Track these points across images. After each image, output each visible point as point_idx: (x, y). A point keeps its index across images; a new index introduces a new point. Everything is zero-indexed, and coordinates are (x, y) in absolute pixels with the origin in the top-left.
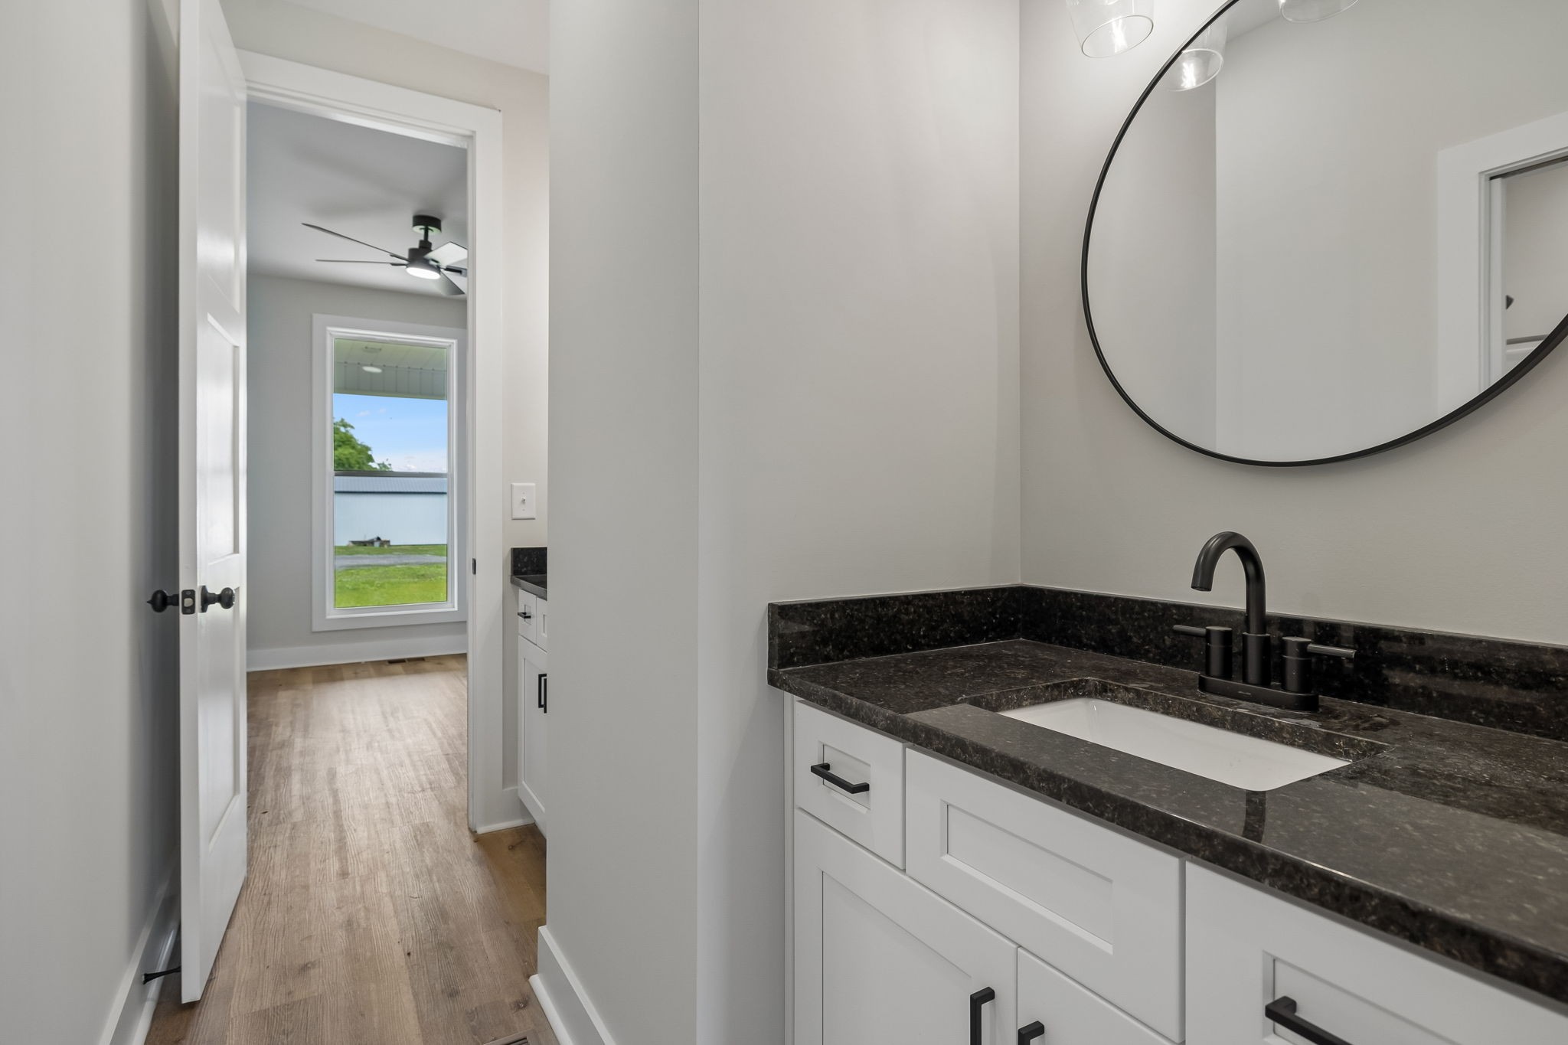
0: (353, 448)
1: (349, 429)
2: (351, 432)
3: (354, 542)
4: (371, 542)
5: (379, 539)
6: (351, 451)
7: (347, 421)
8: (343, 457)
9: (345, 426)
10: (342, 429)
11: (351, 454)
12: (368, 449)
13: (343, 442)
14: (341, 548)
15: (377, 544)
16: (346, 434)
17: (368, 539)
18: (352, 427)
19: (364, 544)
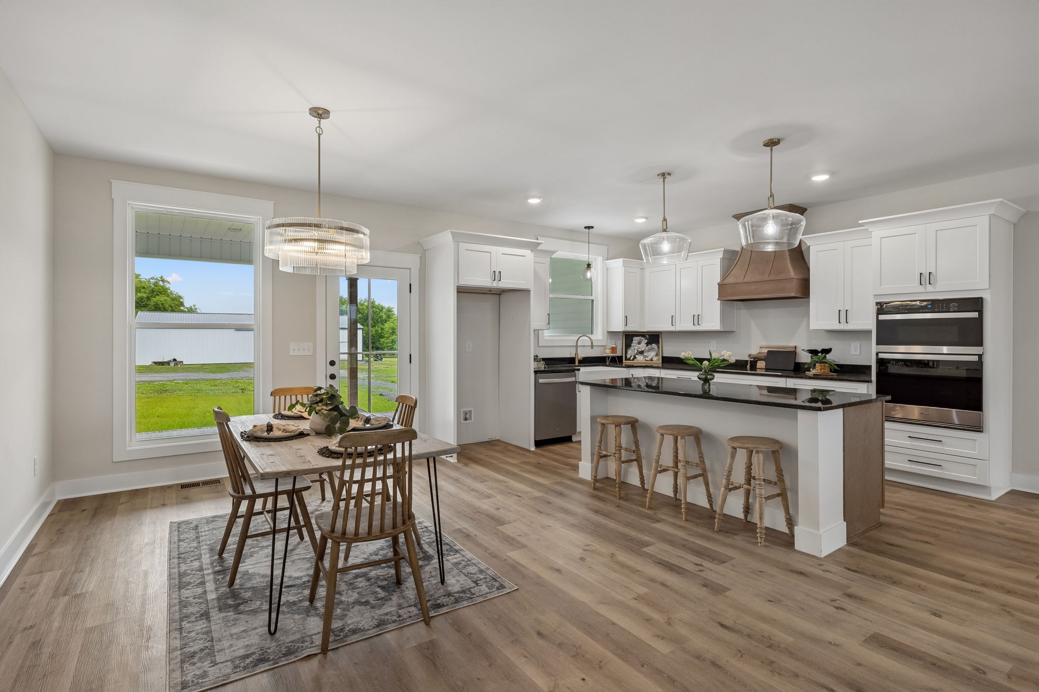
0: (168, 296)
1: (166, 283)
2: (167, 285)
3: (155, 363)
4: (168, 363)
5: (175, 360)
6: (166, 298)
7: (165, 278)
8: (160, 303)
9: (163, 281)
10: (161, 283)
11: (165, 300)
12: (180, 297)
13: (161, 293)
14: (143, 367)
15: (172, 364)
16: (163, 287)
17: (166, 360)
18: (168, 282)
19: (162, 364)
